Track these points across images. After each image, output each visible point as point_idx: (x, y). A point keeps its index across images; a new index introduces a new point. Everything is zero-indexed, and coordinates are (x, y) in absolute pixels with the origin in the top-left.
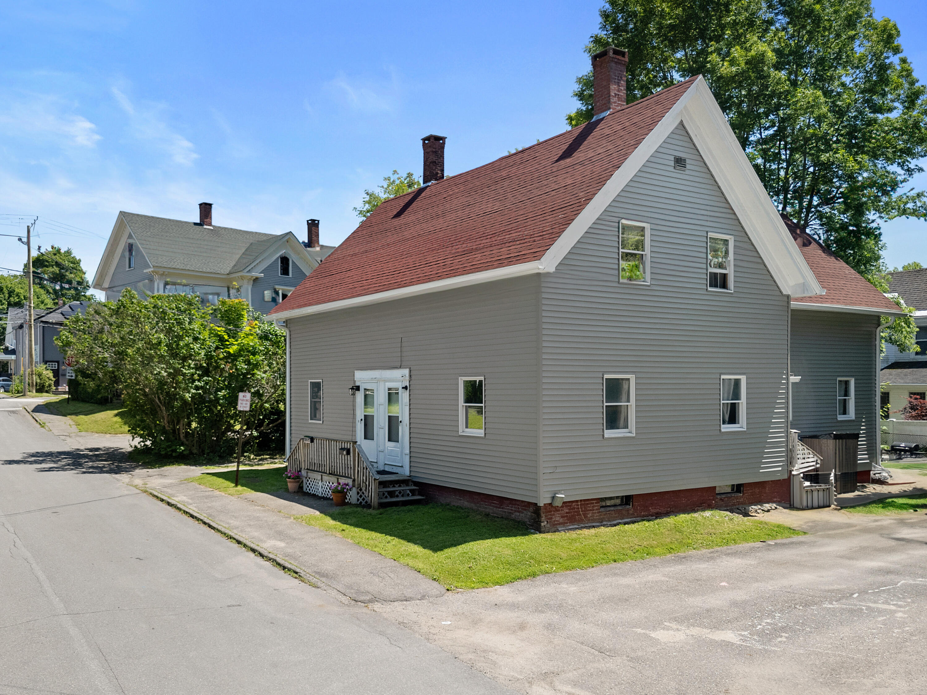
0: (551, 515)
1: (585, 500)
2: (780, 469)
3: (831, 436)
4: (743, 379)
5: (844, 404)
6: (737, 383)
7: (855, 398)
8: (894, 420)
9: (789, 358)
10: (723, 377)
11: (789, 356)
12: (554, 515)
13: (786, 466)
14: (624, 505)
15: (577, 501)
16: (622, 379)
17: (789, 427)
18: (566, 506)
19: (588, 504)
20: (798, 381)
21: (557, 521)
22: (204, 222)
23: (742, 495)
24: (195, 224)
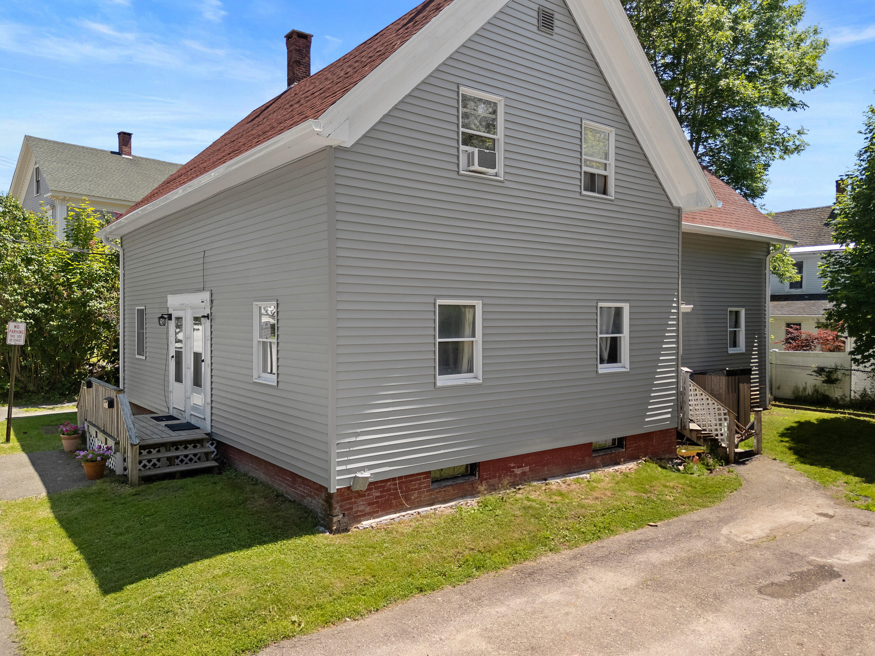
0: (350, 503)
1: (406, 477)
2: (669, 416)
3: (724, 373)
4: (626, 307)
5: (734, 335)
6: (618, 312)
7: (746, 330)
8: (777, 350)
9: (680, 282)
10: (601, 304)
11: (680, 280)
12: (355, 503)
13: (676, 411)
14: (468, 475)
15: (394, 479)
16: (465, 306)
17: (680, 364)
18: (376, 488)
19: (411, 481)
20: (689, 311)
21: (360, 511)
22: (122, 151)
23: (624, 450)
24: (112, 153)
